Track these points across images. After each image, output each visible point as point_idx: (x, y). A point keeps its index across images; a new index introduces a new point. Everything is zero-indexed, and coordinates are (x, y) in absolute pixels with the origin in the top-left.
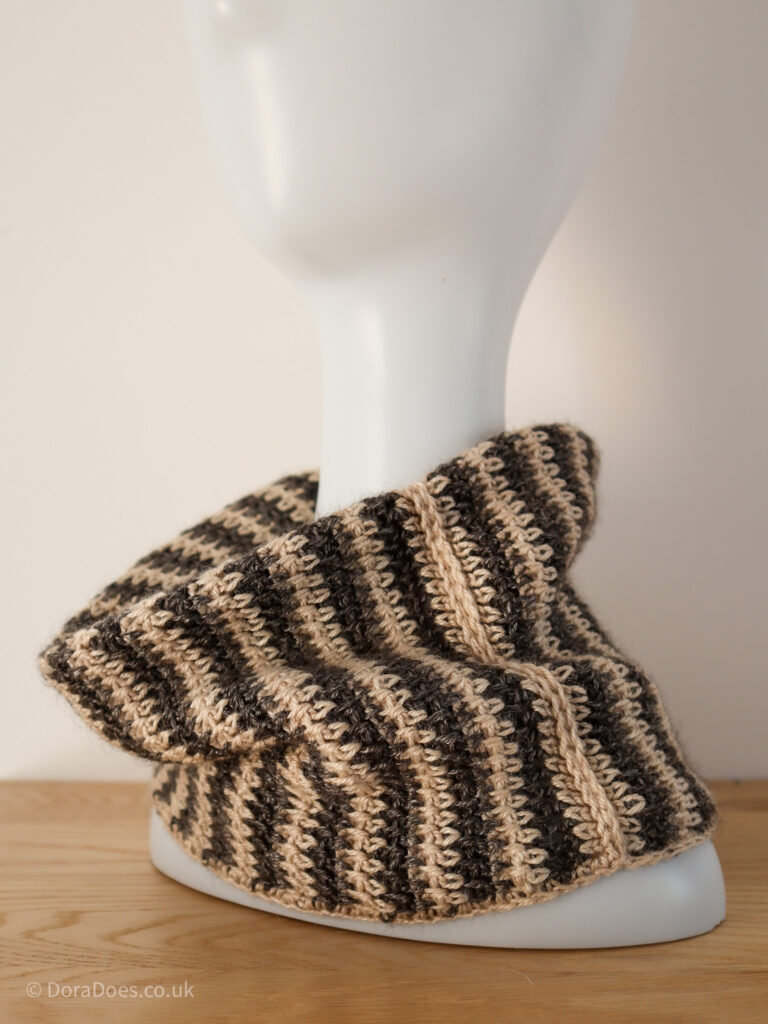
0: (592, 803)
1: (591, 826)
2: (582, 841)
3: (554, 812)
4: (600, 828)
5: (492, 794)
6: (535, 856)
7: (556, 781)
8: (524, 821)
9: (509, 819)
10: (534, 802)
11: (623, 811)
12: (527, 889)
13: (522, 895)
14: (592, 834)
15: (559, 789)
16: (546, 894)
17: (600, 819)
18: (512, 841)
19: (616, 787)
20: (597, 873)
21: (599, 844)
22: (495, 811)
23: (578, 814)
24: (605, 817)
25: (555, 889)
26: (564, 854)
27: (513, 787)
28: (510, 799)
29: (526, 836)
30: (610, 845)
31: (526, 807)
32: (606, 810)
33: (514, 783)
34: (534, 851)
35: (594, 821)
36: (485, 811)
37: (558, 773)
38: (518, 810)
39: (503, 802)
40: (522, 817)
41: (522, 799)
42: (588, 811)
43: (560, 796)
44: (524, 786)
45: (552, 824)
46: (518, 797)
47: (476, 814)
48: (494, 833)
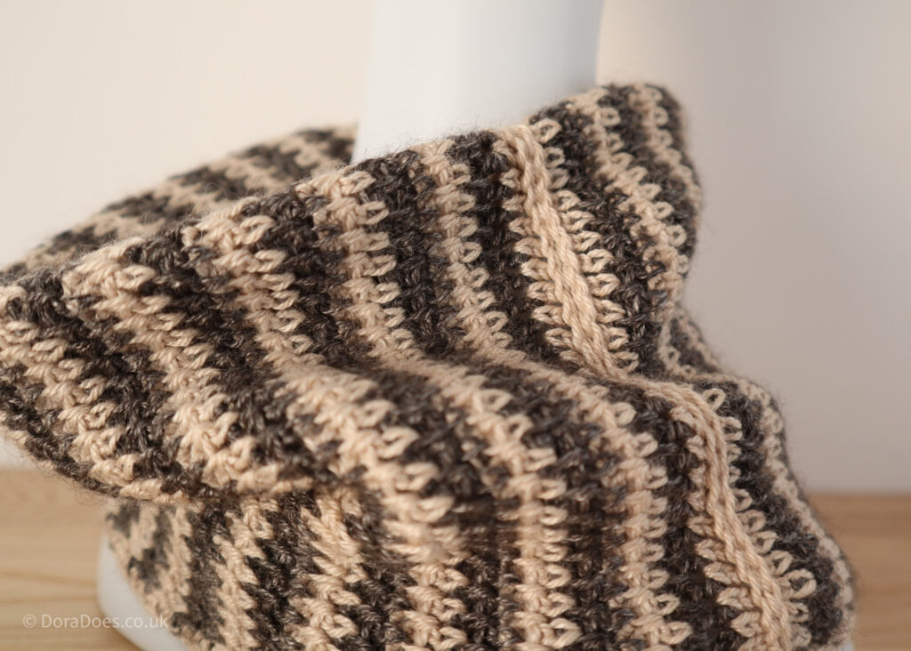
0: (753, 581)
1: (754, 616)
2: (744, 639)
3: (706, 596)
4: (766, 619)
5: (623, 569)
7: (702, 549)
8: (667, 610)
9: (647, 606)
10: (679, 579)
11: (792, 593)
14: (756, 628)
15: (707, 562)
17: (765, 606)
18: (654, 639)
19: (777, 558)
21: (763, 642)
22: (627, 595)
23: (737, 598)
24: (772, 603)
27: (651, 559)
28: (646, 575)
29: (672, 633)
30: (776, 643)
31: (669, 588)
32: (772, 593)
33: (653, 553)
35: (758, 610)
36: (612, 594)
37: (705, 537)
38: (658, 592)
39: (637, 582)
40: (664, 604)
41: (662, 577)
42: (749, 594)
43: (710, 572)
44: (665, 557)
45: (705, 615)
46: (657, 573)
47: (601, 599)
48: (627, 628)
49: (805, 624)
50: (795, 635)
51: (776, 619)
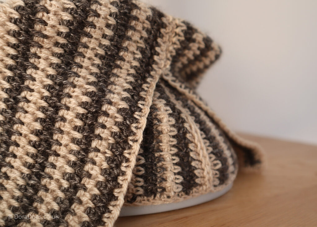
0: (203, 161)
1: (201, 171)
2: (197, 177)
3: (188, 161)
4: (205, 173)
5: (161, 144)
6: (178, 179)
7: (191, 146)
8: (175, 162)
9: (168, 158)
11: (213, 167)
12: (172, 194)
13: (169, 197)
14: (202, 175)
15: (192, 151)
16: (178, 198)
17: (205, 169)
18: (169, 169)
19: (211, 156)
20: (200, 193)
21: (203, 180)
22: (162, 153)
23: (197, 165)
24: (208, 168)
25: (183, 197)
26: (189, 182)
27: (171, 143)
28: (169, 148)
29: (175, 169)
30: (208, 181)
31: (176, 155)
32: (208, 165)
33: (172, 142)
34: (178, 177)
35: (203, 169)
36: (157, 152)
37: (192, 142)
38: (173, 155)
39: (166, 150)
40: (174, 160)
41: (175, 150)
42: (201, 165)
43: (192, 154)
44: (177, 144)
45: (186, 167)
46: (173, 149)
47: (152, 152)
48: (160, 164)
49: (218, 178)
50: (214, 181)
51: (208, 173)
